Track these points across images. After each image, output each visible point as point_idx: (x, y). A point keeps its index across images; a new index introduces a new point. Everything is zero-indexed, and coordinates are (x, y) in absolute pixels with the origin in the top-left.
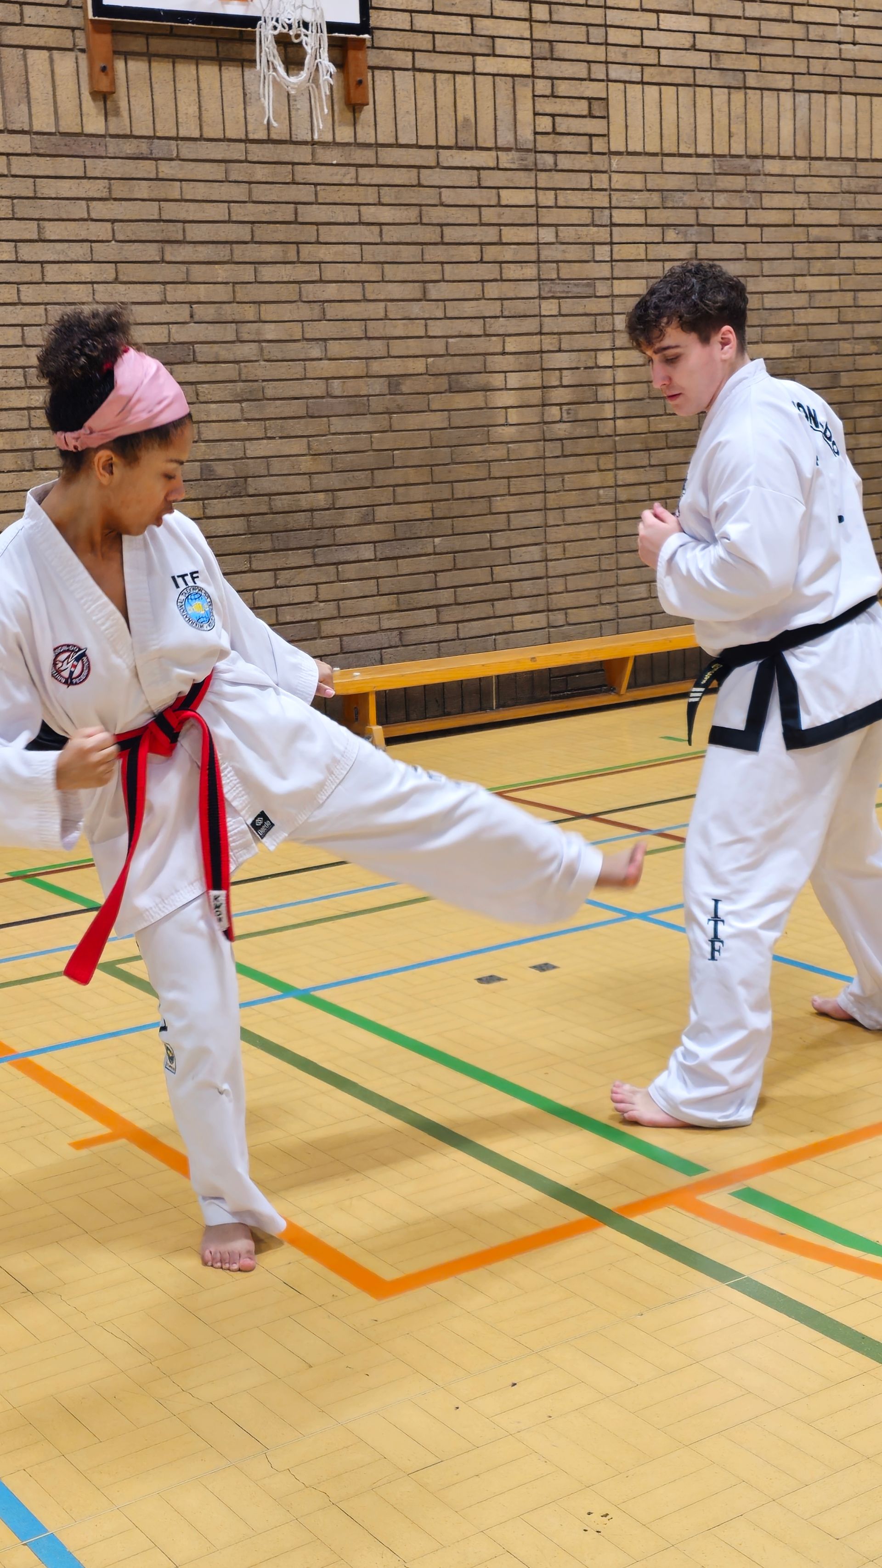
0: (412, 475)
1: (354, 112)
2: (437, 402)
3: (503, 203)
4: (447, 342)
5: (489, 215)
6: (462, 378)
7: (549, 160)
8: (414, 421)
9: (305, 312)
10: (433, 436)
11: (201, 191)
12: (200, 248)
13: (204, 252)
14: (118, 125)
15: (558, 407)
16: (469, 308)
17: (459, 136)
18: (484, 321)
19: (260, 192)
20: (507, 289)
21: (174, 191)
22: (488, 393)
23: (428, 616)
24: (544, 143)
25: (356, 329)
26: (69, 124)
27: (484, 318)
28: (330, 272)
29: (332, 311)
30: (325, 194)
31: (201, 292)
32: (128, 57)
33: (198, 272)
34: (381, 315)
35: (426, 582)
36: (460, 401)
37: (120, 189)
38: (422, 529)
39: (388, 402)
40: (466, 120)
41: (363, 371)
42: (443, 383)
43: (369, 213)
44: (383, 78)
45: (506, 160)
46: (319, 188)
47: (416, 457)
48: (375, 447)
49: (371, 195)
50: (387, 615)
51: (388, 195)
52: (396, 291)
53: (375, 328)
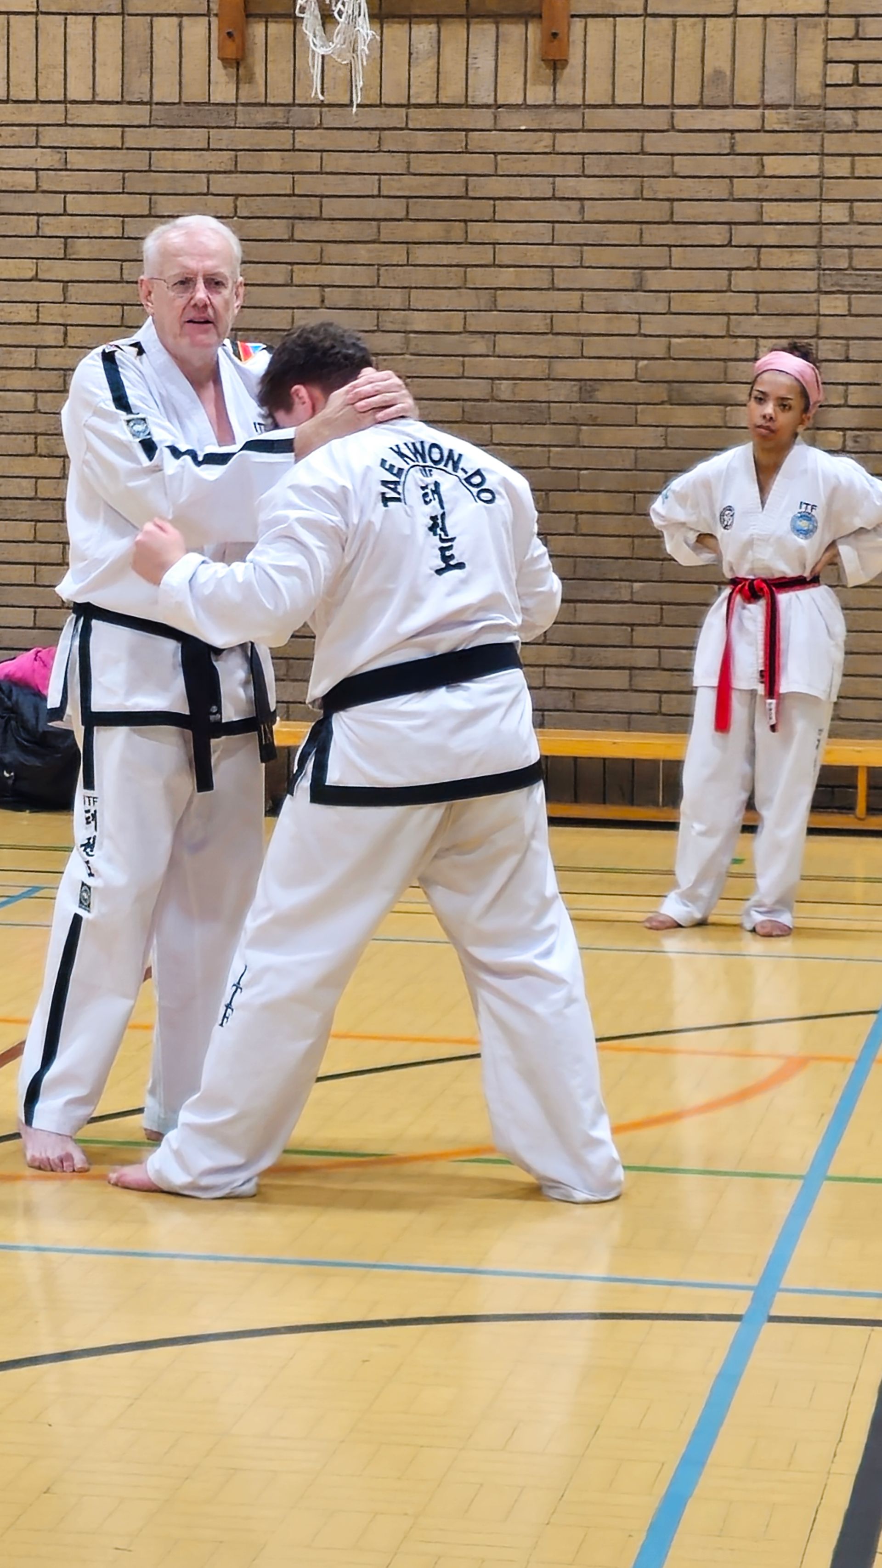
0: (603, 502)
1: (555, 69)
2: (647, 415)
3: (768, 172)
4: (670, 343)
5: (743, 188)
6: (688, 388)
7: (846, 118)
8: (610, 436)
9: (467, 299)
10: (639, 456)
11: (345, 162)
12: (339, 225)
13: (344, 230)
14: (253, 92)
15: (841, 433)
16: (706, 302)
17: (706, 92)
18: (729, 319)
19: (420, 163)
20: (767, 280)
21: (312, 162)
22: (729, 408)
23: (619, 679)
24: (835, 97)
25: (538, 322)
26: (195, 92)
27: (728, 314)
28: (505, 255)
29: (505, 300)
30: (506, 164)
31: (336, 275)
32: (270, 20)
33: (334, 252)
34: (576, 306)
35: (618, 635)
36: (684, 415)
37: (246, 161)
38: (614, 569)
39: (579, 410)
40: (718, 73)
41: (543, 371)
42: (660, 392)
43: (566, 187)
44: (598, 29)
45: (773, 119)
46: (499, 157)
47: (610, 480)
48: (553, 464)
49: (572, 165)
50: (554, 670)
51: (594, 165)
52: (597, 278)
53: (563, 323)
